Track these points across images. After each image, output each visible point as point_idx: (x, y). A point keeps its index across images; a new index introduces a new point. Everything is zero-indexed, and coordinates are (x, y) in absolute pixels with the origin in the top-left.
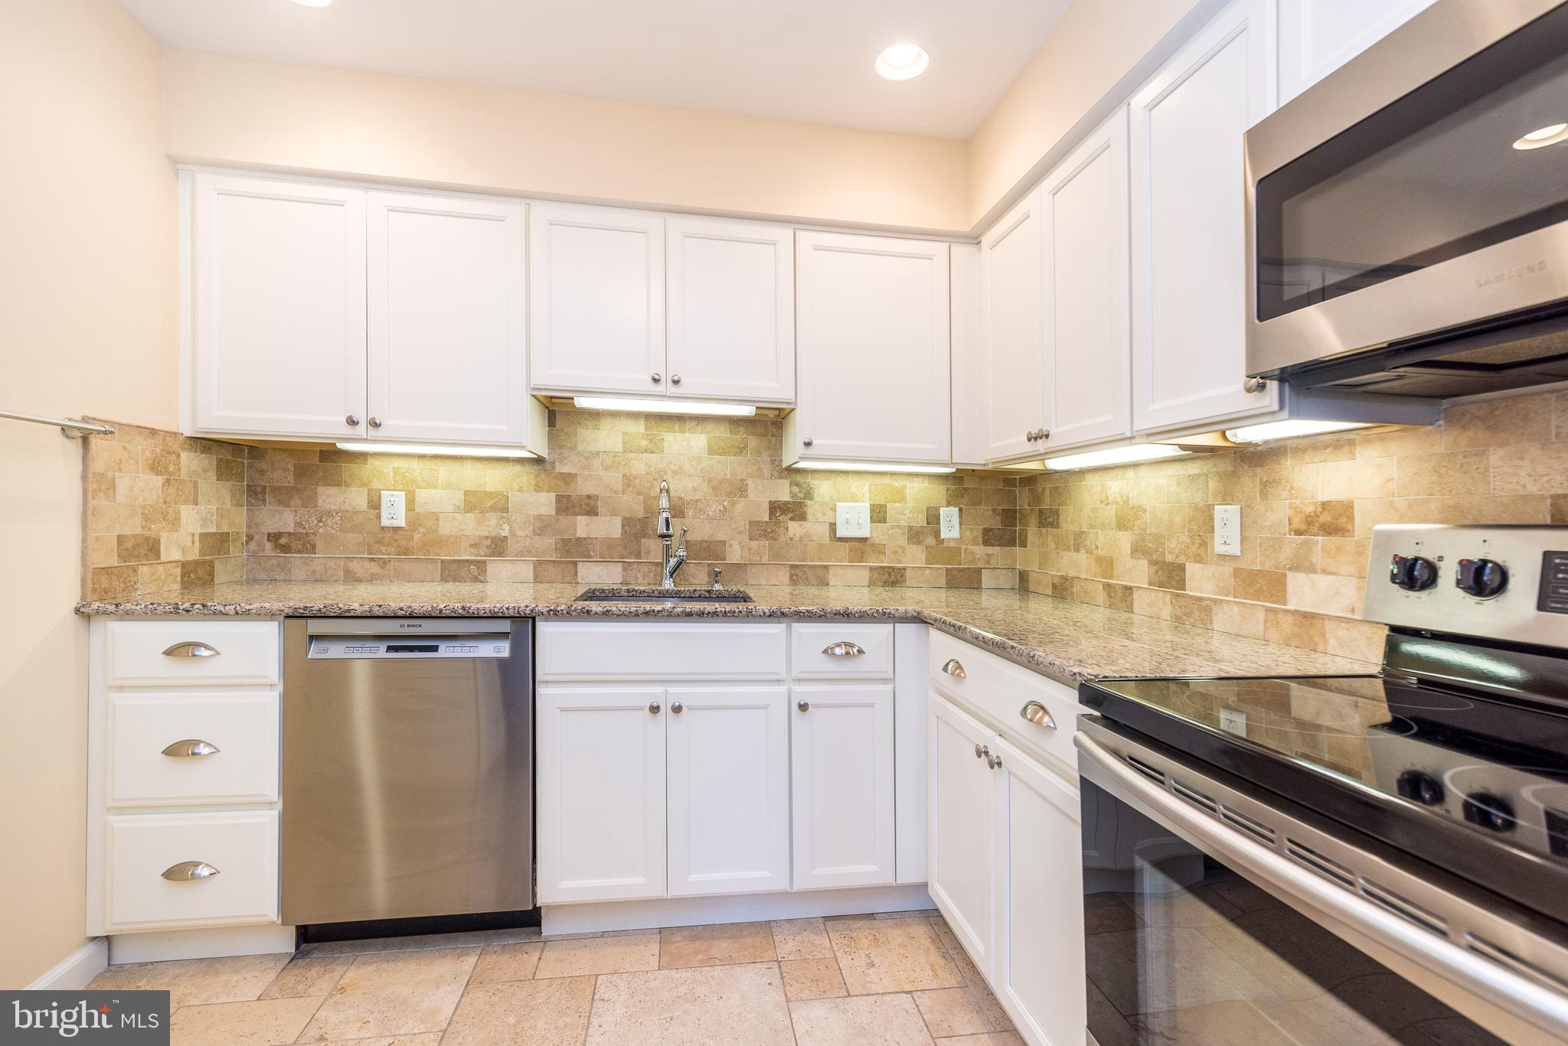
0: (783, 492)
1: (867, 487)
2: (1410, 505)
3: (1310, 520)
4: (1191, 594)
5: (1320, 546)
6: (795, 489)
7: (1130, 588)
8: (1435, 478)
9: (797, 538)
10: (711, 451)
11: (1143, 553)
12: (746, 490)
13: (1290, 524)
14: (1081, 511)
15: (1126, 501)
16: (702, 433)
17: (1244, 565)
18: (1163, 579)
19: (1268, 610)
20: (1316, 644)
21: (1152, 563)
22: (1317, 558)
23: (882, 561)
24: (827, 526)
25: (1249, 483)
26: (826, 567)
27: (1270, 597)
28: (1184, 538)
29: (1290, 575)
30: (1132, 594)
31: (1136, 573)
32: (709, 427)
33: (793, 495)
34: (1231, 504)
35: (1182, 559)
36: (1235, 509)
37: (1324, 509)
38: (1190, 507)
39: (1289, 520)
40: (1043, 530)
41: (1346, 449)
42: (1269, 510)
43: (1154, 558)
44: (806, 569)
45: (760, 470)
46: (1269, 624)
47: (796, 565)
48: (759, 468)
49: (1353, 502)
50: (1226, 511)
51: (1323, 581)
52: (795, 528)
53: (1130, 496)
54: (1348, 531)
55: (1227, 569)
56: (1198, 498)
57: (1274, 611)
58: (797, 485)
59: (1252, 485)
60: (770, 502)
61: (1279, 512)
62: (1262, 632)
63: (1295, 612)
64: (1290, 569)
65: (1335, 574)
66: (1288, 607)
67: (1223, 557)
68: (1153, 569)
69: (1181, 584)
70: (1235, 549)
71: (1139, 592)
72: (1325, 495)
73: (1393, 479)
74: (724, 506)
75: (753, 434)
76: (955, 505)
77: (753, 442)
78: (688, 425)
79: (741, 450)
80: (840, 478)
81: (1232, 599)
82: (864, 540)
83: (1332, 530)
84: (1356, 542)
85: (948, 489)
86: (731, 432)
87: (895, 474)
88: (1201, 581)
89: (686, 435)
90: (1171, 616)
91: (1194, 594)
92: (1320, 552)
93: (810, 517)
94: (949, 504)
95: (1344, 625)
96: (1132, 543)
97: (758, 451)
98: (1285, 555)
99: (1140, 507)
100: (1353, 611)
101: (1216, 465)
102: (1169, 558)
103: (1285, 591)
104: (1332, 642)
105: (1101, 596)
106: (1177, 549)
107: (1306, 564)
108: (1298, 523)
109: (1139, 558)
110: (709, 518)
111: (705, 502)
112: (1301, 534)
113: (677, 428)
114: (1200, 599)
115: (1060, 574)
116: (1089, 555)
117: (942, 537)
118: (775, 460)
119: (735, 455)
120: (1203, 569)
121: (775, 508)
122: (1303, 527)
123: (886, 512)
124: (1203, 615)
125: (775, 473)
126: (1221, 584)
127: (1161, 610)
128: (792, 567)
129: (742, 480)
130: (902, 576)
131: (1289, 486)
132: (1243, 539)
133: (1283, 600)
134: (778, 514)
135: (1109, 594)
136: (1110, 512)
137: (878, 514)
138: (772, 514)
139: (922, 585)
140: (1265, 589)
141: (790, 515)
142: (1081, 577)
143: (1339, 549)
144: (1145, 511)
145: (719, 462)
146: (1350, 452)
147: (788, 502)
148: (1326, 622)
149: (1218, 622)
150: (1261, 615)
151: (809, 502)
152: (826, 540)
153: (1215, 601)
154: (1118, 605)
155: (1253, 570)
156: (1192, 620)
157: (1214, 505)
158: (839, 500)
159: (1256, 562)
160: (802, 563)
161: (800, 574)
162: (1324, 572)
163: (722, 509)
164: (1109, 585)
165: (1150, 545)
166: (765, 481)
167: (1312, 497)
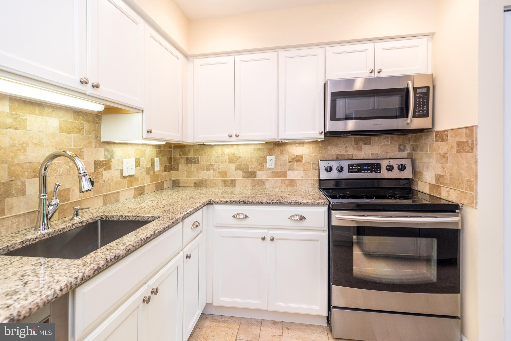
0: (101, 155)
1: (134, 151)
2: (314, 156)
3: (293, 159)
4: (258, 179)
5: (295, 165)
6: (107, 153)
7: (235, 180)
8: (319, 151)
9: (107, 180)
10: (62, 130)
11: (240, 169)
12: (83, 155)
13: (288, 160)
14: (211, 157)
15: (234, 154)
16: (56, 117)
17: (275, 170)
18: (248, 176)
19: (282, 180)
20: (294, 186)
21: (243, 172)
22: (295, 167)
23: (138, 185)
24: (119, 172)
25: (277, 150)
26: (118, 192)
27: (283, 177)
28: (256, 164)
29: (288, 171)
30: (235, 181)
31: (238, 175)
32: (61, 113)
33: (106, 157)
34: (272, 156)
35: (255, 170)
36: (273, 157)
37: (296, 157)
38: (258, 156)
39: (288, 159)
40: (189, 165)
41: (302, 144)
42: (283, 157)
43: (245, 170)
44: (110, 195)
45: (90, 142)
46: (282, 183)
47: (106, 195)
48: (90, 141)
49: (303, 155)
50: (271, 157)
51: (296, 172)
52: (106, 174)
53: (235, 153)
54: (302, 161)
55: (270, 172)
56: (261, 154)
57: (284, 180)
58: (107, 151)
59: (278, 151)
60: (95, 161)
61: (285, 157)
62: (280, 185)
63: (289, 180)
64: (288, 170)
65: (299, 170)
66: (288, 178)
67: (269, 169)
68: (244, 174)
69: (255, 176)
70: (273, 166)
71: (238, 181)
72: (297, 154)
73: (311, 151)
74: (70, 166)
75: (87, 121)
76: (158, 157)
77: (86, 126)
78: (46, 111)
79: (80, 130)
80: (124, 147)
81: (272, 179)
82: (132, 176)
83: (298, 161)
84: (303, 163)
85: (157, 150)
86: (74, 119)
87: (143, 144)
88: (261, 175)
89: (45, 117)
90: (251, 186)
91: (259, 179)
92: (295, 166)
93: (113, 168)
94: (157, 157)
95: (301, 181)
96: (235, 167)
97: (89, 132)
98: (287, 167)
99: (239, 157)
100: (303, 177)
101: (267, 146)
102: (250, 170)
103: (287, 175)
104: (298, 184)
105: (221, 183)
106: (253, 168)
107: (292, 169)
108: (290, 160)
109: (238, 171)
110: (60, 175)
111: (57, 164)
112: (291, 162)
113: (37, 112)
114: (261, 180)
115: (199, 179)
116: (215, 172)
117: (155, 171)
118: (98, 137)
119: (76, 134)
120: (263, 172)
121: (97, 164)
122: (292, 161)
123: (139, 162)
124: (262, 184)
125: (98, 145)
126: (268, 175)
127: (247, 184)
128: (105, 196)
129: (81, 149)
130: (144, 190)
131: (288, 152)
132: (275, 164)
133: (286, 177)
134: (99, 167)
135: (224, 183)
136: (226, 158)
137: (137, 164)
138: (96, 168)
139: (149, 192)
140: (281, 175)
141: (104, 168)
142: (211, 179)
143: (300, 165)
144: (241, 157)
145: (67, 138)
146: (303, 145)
147: (103, 161)
148: (297, 180)
149: (267, 185)
150: (280, 181)
151: (112, 160)
152: (119, 179)
153: (266, 180)
154: (229, 185)
155: (278, 171)
156: (258, 186)
157: (267, 156)
158: (124, 158)
159: (279, 169)
160: (109, 193)
161: (108, 199)
162: (296, 170)
163: (68, 168)
164: (225, 180)
165: (243, 167)
166: (93, 149)
167: (294, 154)
